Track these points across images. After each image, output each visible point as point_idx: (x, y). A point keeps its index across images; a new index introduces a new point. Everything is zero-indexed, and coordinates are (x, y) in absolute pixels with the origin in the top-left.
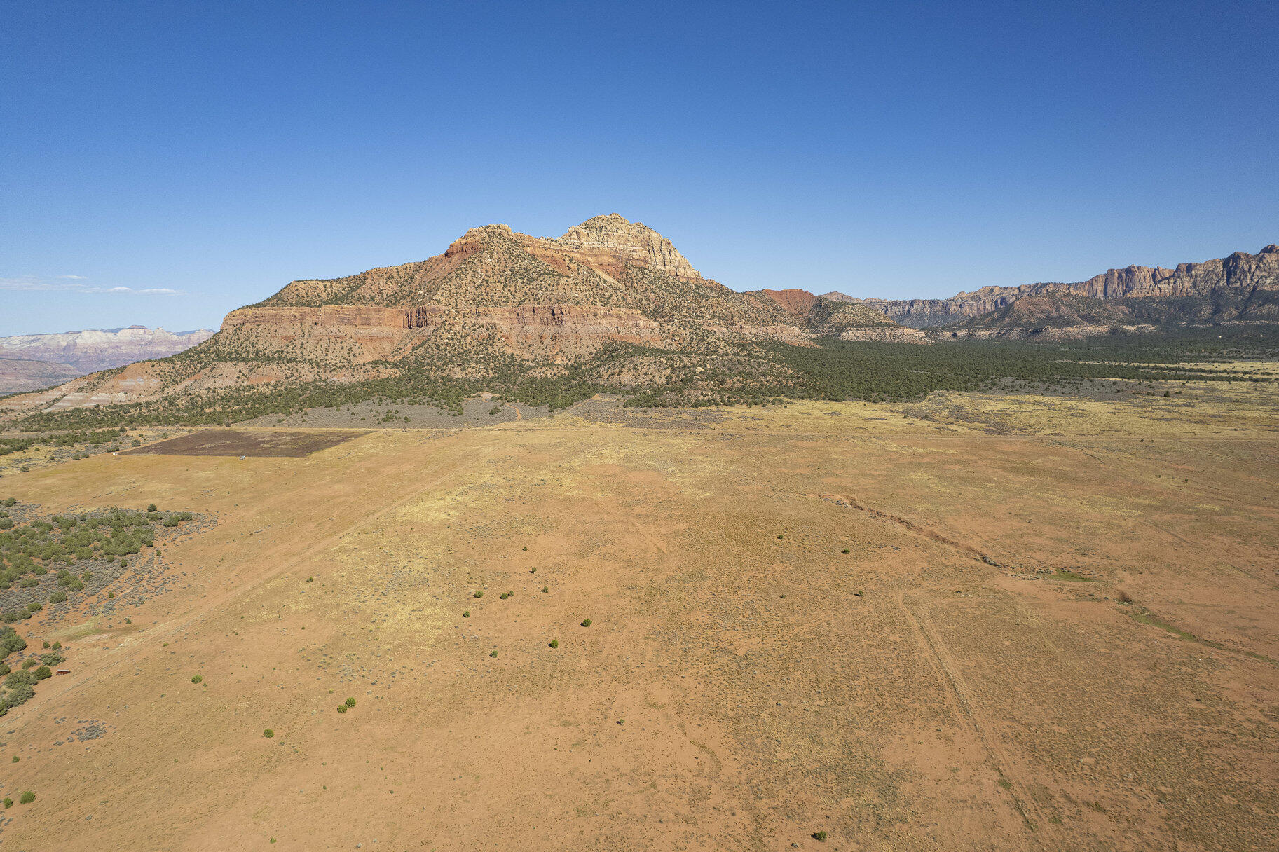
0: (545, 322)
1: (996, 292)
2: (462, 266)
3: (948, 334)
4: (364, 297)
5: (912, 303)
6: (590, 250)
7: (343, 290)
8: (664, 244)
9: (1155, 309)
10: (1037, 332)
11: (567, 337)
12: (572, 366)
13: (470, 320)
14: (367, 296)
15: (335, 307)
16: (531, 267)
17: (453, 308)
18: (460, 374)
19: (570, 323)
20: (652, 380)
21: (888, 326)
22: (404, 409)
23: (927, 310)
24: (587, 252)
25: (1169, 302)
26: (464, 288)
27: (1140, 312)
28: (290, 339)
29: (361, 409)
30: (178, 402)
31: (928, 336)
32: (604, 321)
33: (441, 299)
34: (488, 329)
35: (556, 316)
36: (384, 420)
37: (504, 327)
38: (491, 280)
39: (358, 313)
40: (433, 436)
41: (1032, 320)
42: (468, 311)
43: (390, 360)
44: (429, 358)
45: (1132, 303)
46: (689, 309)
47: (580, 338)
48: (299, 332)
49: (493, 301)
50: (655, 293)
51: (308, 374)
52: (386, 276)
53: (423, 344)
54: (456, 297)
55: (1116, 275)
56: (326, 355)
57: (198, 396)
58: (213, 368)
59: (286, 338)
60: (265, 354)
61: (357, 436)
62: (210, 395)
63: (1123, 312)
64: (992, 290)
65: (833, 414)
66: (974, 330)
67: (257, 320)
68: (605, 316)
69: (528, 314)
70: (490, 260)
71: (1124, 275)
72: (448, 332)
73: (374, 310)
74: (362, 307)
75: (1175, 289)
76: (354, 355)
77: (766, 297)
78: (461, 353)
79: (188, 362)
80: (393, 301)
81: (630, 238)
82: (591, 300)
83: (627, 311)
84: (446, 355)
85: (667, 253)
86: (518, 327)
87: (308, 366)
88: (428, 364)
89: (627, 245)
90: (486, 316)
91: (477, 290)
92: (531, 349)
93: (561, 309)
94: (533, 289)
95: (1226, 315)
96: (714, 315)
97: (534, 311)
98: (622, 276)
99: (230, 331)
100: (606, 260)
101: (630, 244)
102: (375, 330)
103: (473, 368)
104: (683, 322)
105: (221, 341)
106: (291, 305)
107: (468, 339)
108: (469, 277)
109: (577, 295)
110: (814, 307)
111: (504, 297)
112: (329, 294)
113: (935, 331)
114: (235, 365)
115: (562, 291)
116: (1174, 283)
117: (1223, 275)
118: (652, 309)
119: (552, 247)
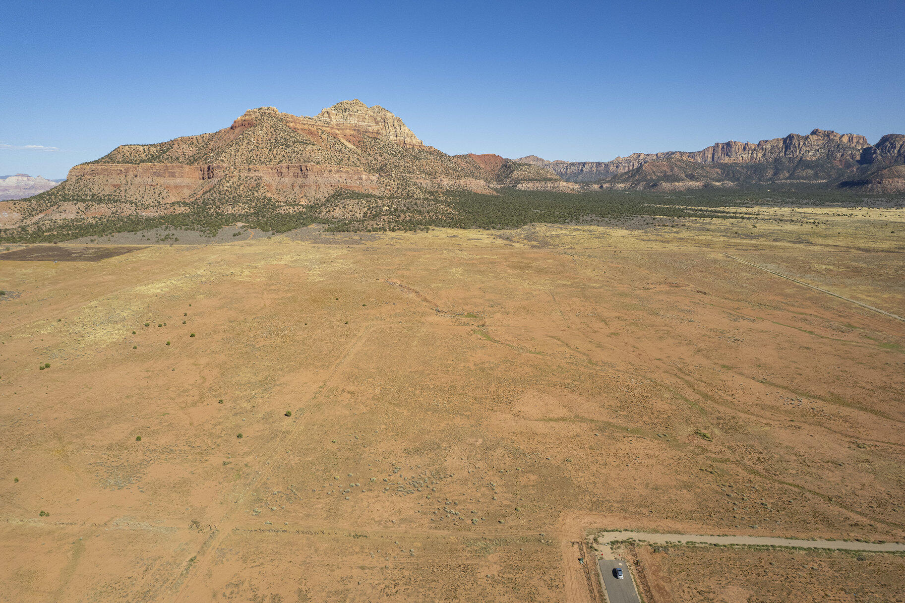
0: (296, 176)
1: (642, 157)
2: (241, 136)
3: (596, 187)
4: (172, 157)
5: (584, 164)
6: (337, 125)
7: (157, 152)
8: (396, 121)
9: (738, 171)
10: (655, 185)
11: (310, 186)
12: (311, 205)
13: (244, 174)
14: (174, 157)
15: (149, 164)
16: (289, 137)
17: (232, 166)
18: (231, 211)
19: (313, 177)
20: (354, 215)
21: (550, 180)
22: (178, 233)
23: (594, 169)
24: (335, 127)
25: (747, 167)
26: (241, 151)
27: (728, 172)
28: (117, 187)
29: (152, 233)
30: (28, 229)
31: (582, 188)
32: (337, 175)
33: (224, 159)
34: (256, 180)
35: (303, 172)
36: (162, 240)
37: (267, 179)
38: (260, 146)
39: (166, 168)
40: (188, 249)
41: (654, 178)
42: (242, 168)
43: (187, 201)
44: (213, 200)
45: (723, 167)
46: (405, 167)
47: (319, 186)
48: (124, 182)
49: (260, 161)
50: (382, 156)
51: (128, 210)
52: (188, 143)
53: (210, 190)
54: (235, 158)
55: (720, 147)
56: (143, 198)
57: (43, 224)
58: (59, 206)
59: (115, 186)
60: (98, 197)
61: (138, 249)
62: (52, 224)
63: (717, 173)
64: (639, 156)
65: (453, 236)
66: (615, 183)
67: (93, 173)
68: (338, 172)
69: (285, 170)
70: (260, 132)
71: (725, 147)
72: (228, 182)
73: (178, 167)
74: (169, 164)
75: (752, 158)
76: (163, 198)
77: (470, 159)
78: (235, 197)
79: (42, 202)
80: (192, 161)
81: (367, 117)
82: (328, 161)
83: (354, 168)
84: (225, 198)
85: (398, 128)
86: (277, 178)
87: (128, 205)
88: (211, 204)
89: (364, 122)
90: (255, 171)
91: (250, 153)
92: (285, 194)
93: (306, 167)
94: (289, 152)
95: (781, 176)
96: (423, 172)
97: (288, 168)
98: (360, 144)
99: (74, 180)
100: (348, 132)
101: (367, 121)
102: (178, 181)
103: (240, 206)
104: (398, 177)
105: (67, 187)
106: (118, 162)
107: (242, 187)
108: (245, 144)
109: (318, 157)
110: (503, 166)
111: (269, 158)
112: (147, 155)
113: (587, 183)
114: (75, 204)
115: (308, 154)
116: (752, 154)
117: (782, 149)
118: (379, 167)
119: (309, 123)
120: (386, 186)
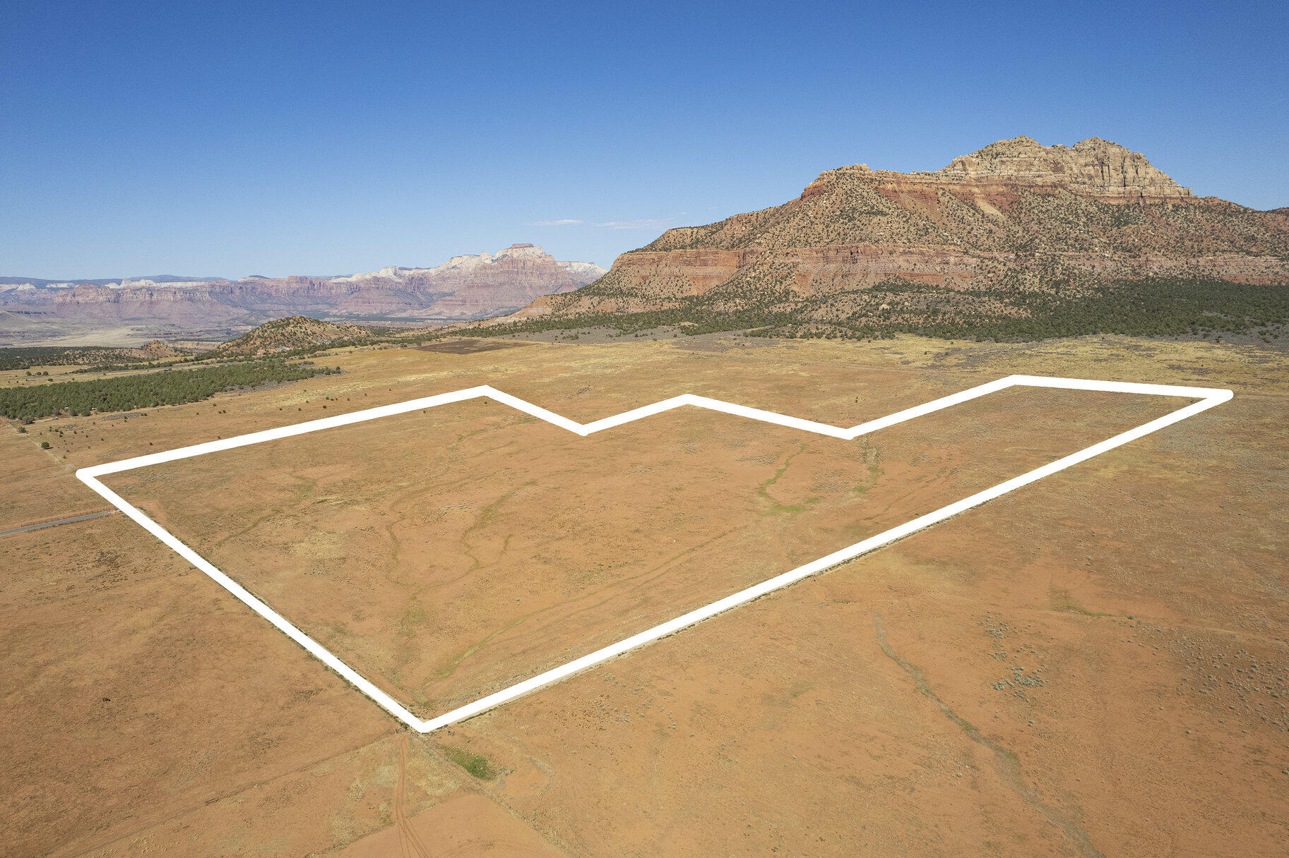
0: (844, 261)
4: (716, 240)
6: (978, 180)
7: (705, 235)
14: (721, 240)
15: (682, 251)
17: (772, 249)
19: (864, 262)
24: (974, 183)
28: (644, 278)
35: (853, 256)
37: (809, 266)
42: (780, 252)
49: (807, 241)
50: (1041, 223)
52: (743, 221)
67: (630, 263)
68: (903, 253)
70: (825, 201)
73: (713, 253)
81: (1036, 162)
83: (940, 247)
86: (820, 265)
89: (1029, 170)
90: (793, 256)
93: (860, 248)
97: (838, 250)
98: (1011, 205)
100: (993, 189)
101: (1034, 169)
102: (709, 270)
106: (659, 250)
111: (819, 237)
112: (691, 239)
118: (1023, 243)
119: (924, 181)
120: (989, 272)
